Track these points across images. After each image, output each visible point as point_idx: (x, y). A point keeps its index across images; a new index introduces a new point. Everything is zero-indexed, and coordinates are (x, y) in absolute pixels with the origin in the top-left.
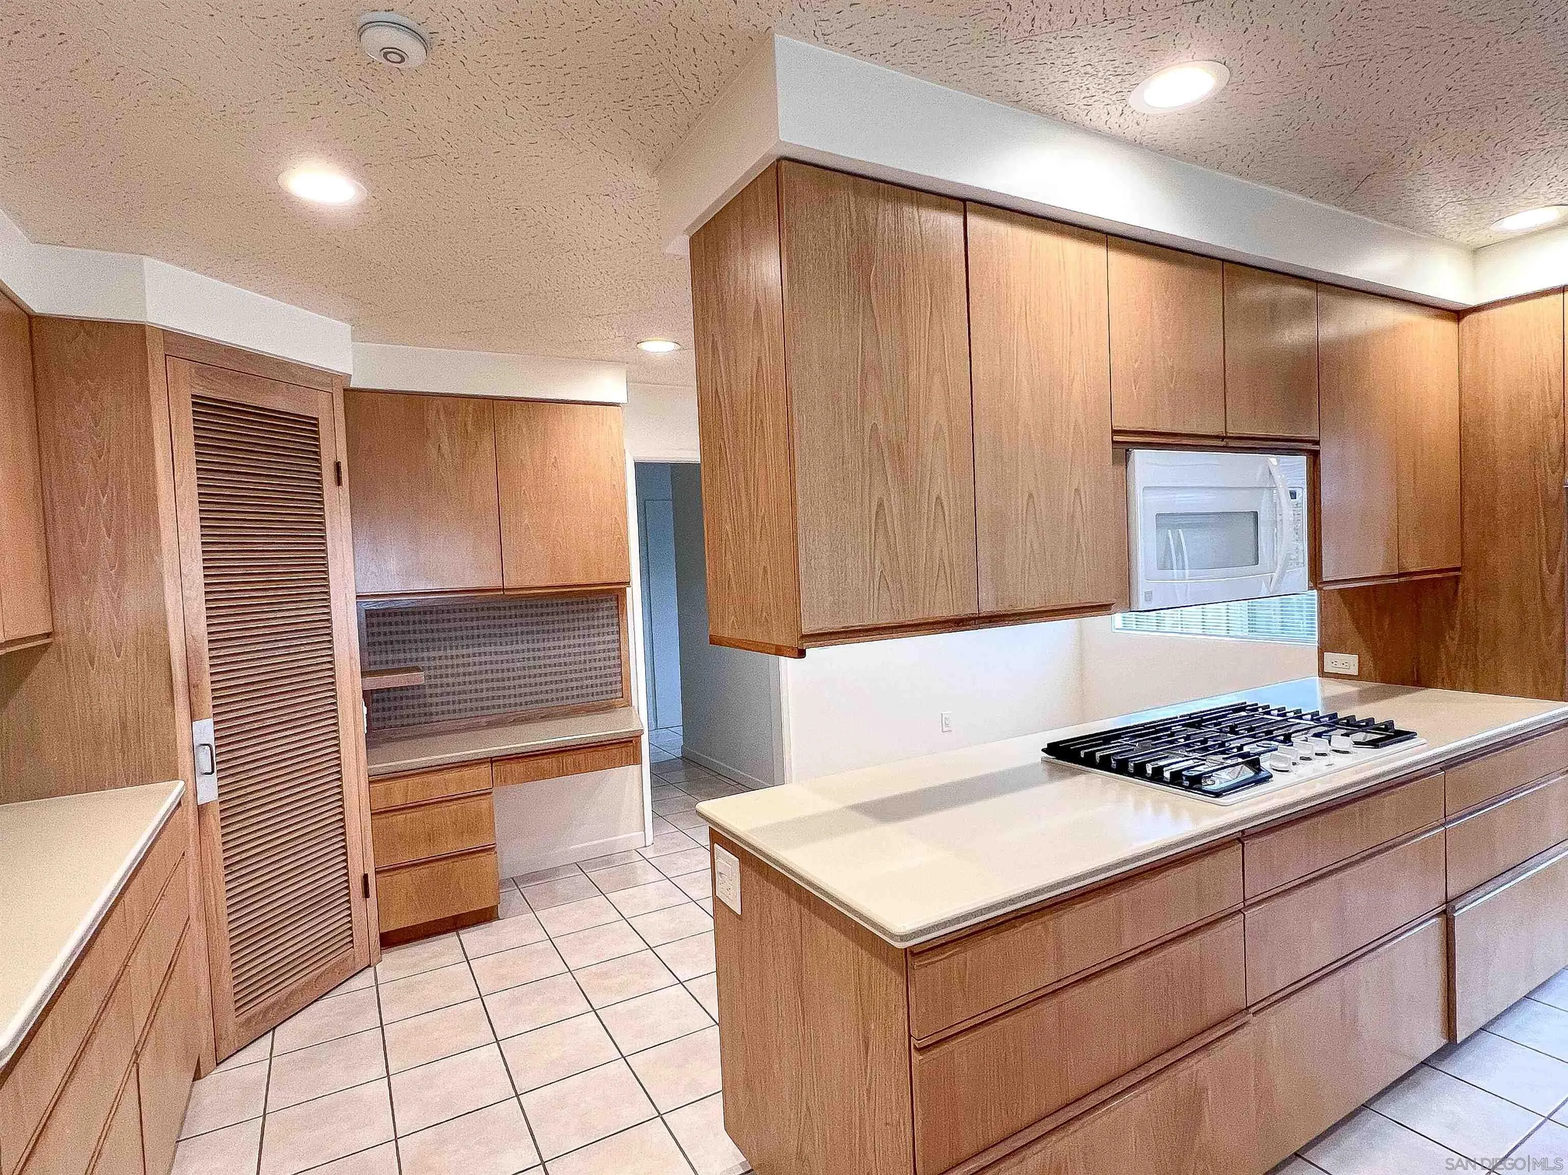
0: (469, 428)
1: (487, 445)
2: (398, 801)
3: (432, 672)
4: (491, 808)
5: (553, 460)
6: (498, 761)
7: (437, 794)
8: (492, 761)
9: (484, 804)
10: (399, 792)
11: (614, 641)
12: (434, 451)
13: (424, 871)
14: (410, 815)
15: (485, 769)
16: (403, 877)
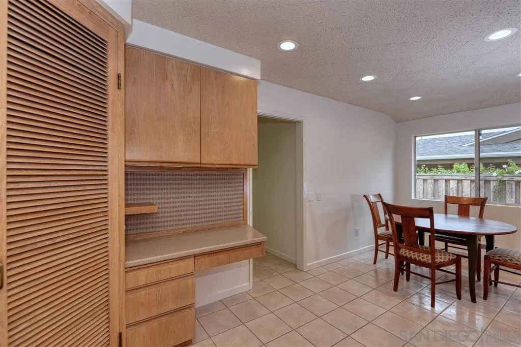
0: (188, 79)
1: (196, 89)
2: (142, 282)
3: (160, 206)
4: (194, 284)
5: (227, 102)
6: (198, 256)
7: (164, 277)
8: (195, 256)
9: (190, 281)
10: (143, 277)
11: (241, 194)
12: (170, 87)
13: (155, 323)
14: (149, 290)
15: (191, 262)
16: (142, 329)
